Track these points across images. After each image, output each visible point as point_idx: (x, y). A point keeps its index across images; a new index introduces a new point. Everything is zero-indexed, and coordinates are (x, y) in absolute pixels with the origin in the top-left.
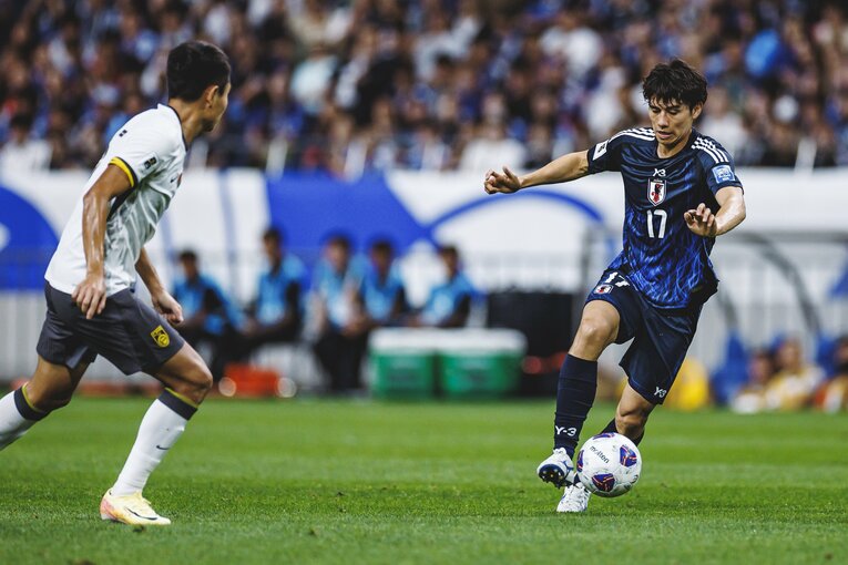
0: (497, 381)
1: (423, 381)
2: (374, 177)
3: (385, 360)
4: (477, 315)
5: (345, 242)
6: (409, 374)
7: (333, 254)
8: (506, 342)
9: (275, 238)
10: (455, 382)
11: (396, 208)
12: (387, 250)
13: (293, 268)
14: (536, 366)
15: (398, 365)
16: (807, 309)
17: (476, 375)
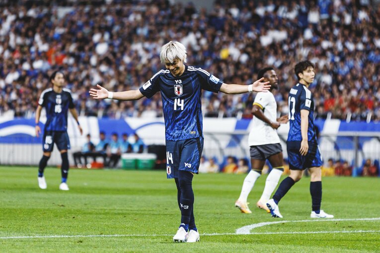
0: (150, 166)
1: (133, 166)
2: (122, 118)
3: (124, 161)
4: (145, 150)
5: (115, 134)
6: (130, 164)
7: (114, 138)
8: (152, 157)
9: (102, 133)
10: (140, 165)
11: (127, 126)
12: (126, 135)
13: (106, 141)
14: (159, 162)
15: (128, 162)
16: (221, 150)
17: (145, 164)
